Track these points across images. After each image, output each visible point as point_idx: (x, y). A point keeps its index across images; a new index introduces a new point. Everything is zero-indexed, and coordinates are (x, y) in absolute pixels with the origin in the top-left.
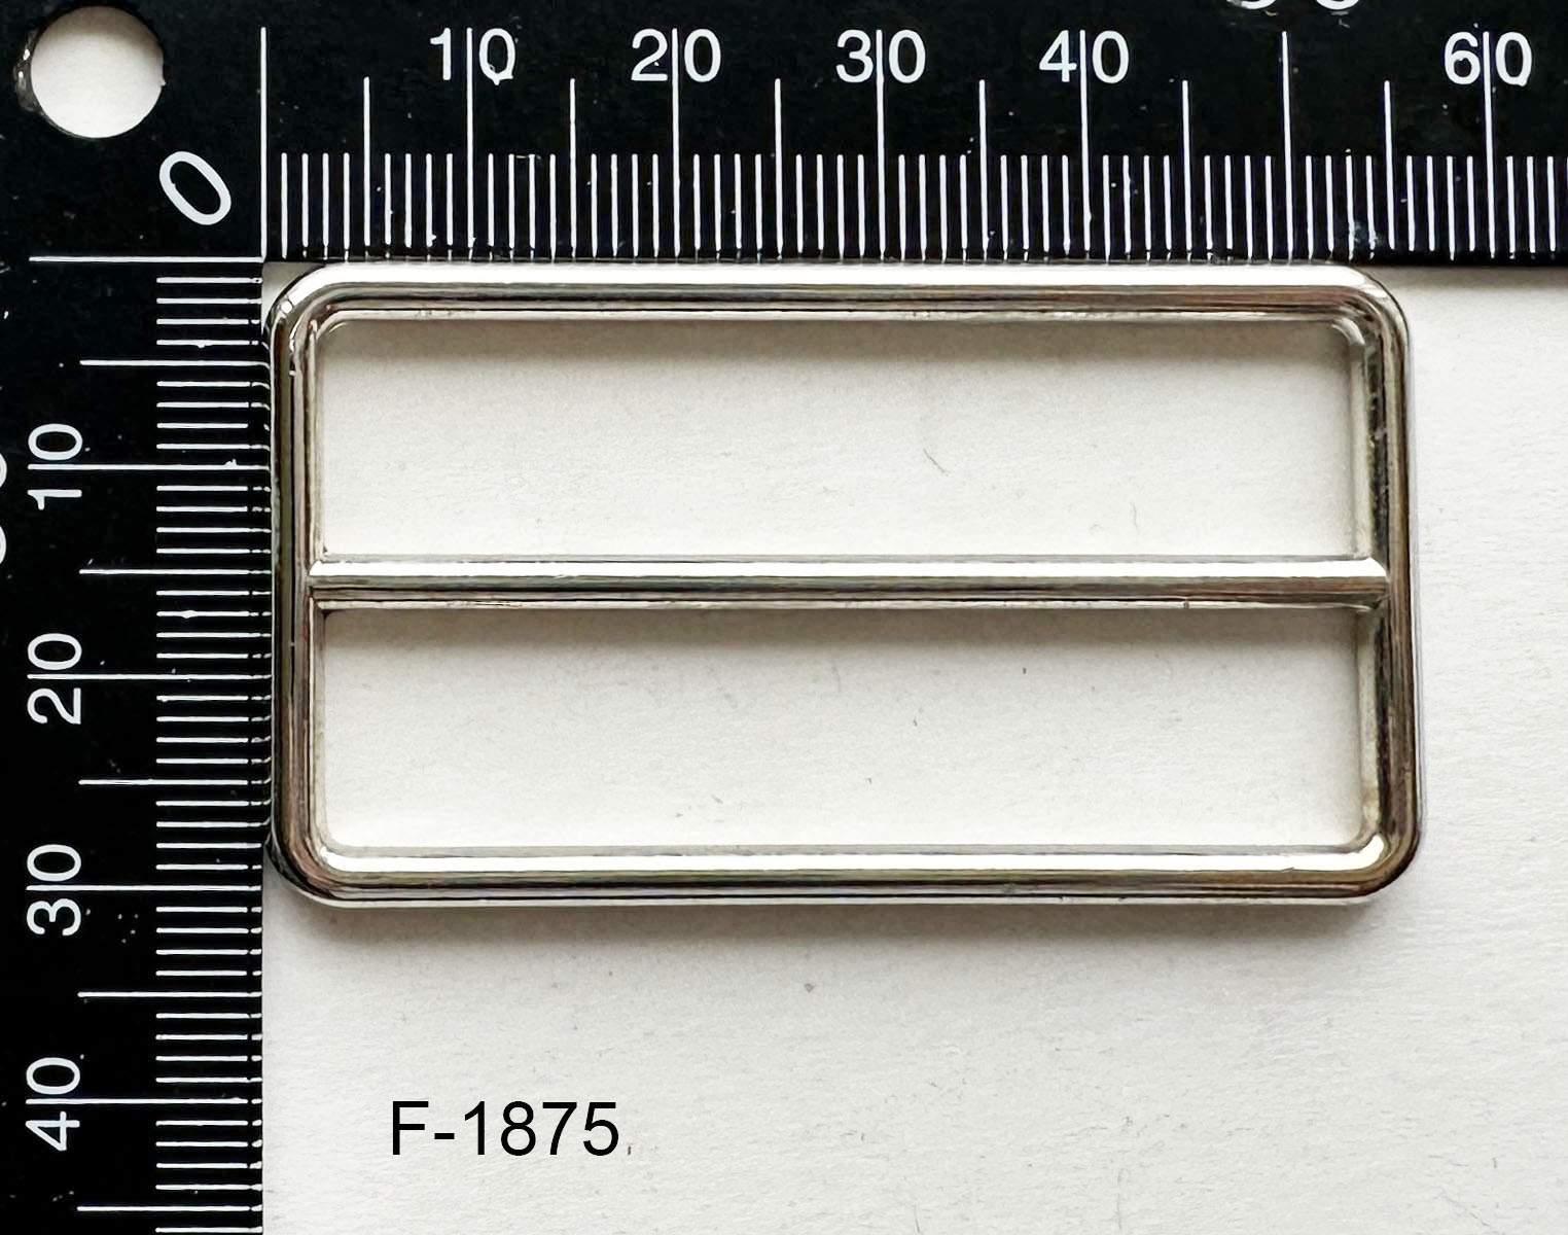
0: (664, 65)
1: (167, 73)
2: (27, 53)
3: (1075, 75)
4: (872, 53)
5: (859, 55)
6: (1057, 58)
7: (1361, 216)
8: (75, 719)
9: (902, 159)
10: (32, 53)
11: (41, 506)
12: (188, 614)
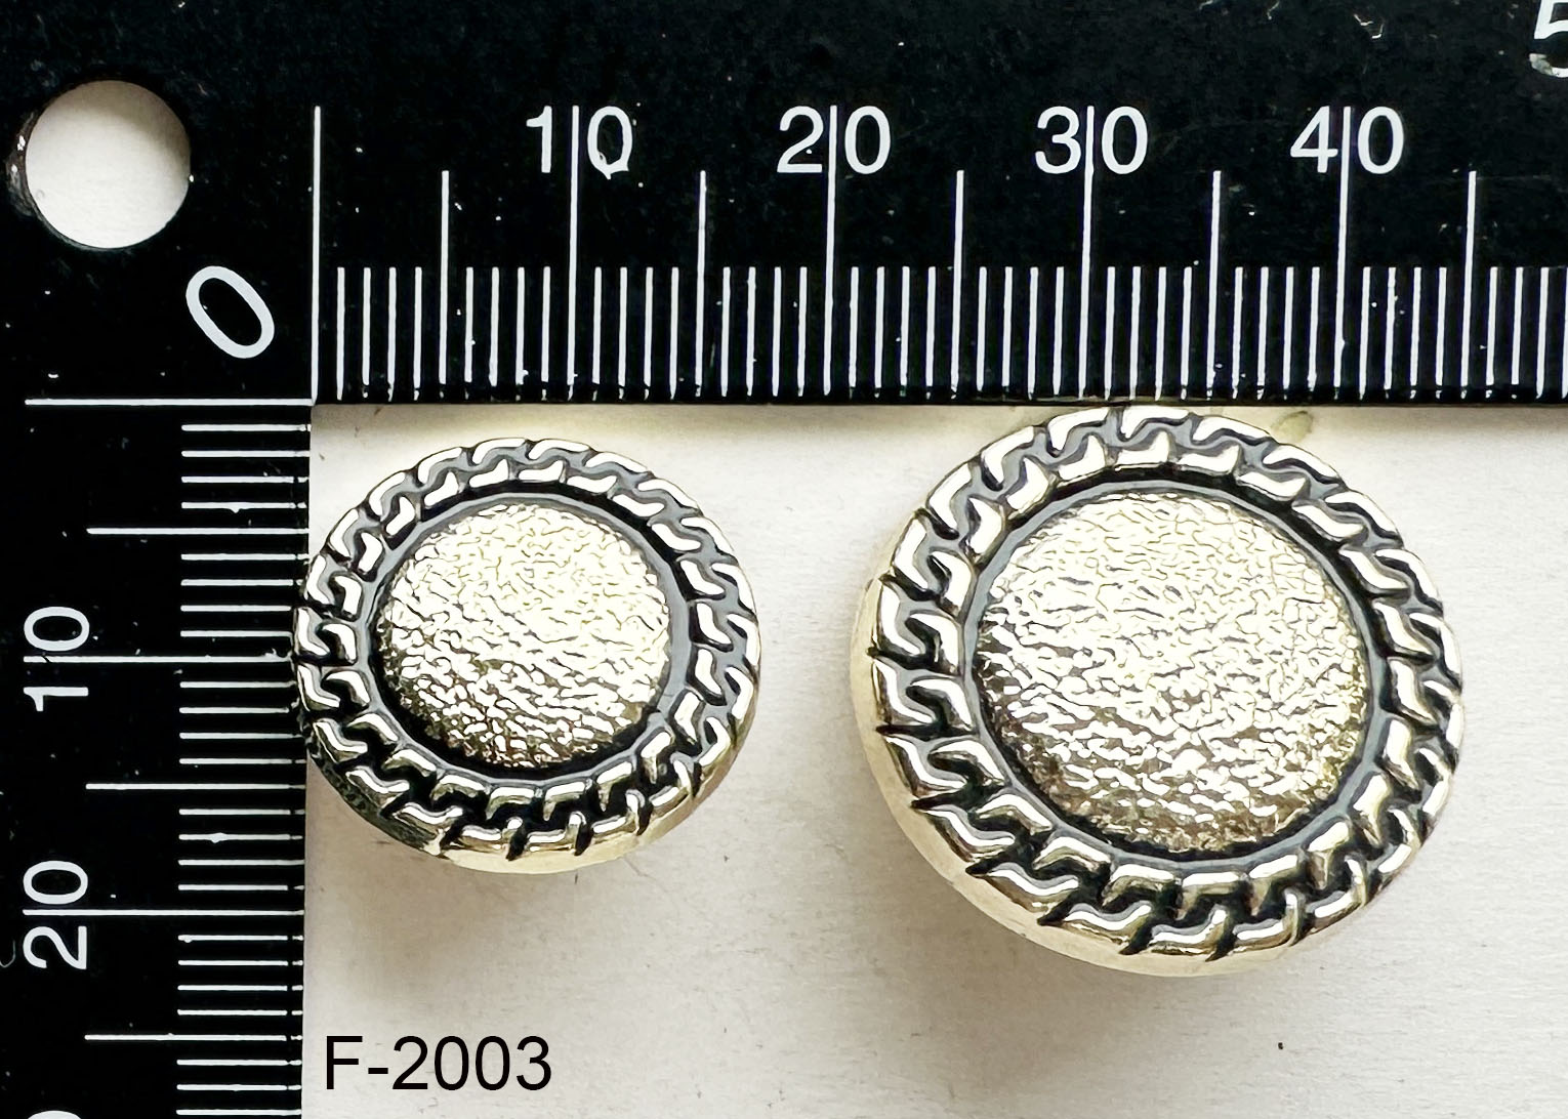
0: (819, 153)
1: (194, 168)
2: (22, 142)
3: (1335, 163)
4: (1080, 137)
5: (1064, 139)
6: (1313, 142)
8: (81, 963)
9: (1111, 271)
10: (26, 140)
11: (40, 707)
12: (217, 838)
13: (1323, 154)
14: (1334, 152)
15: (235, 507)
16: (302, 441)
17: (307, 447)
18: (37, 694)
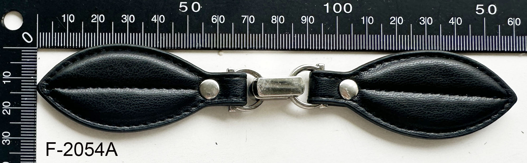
0: (96, 20)
1: (23, 21)
2: (3, 18)
3: (157, 22)
4: (127, 18)
5: (125, 18)
6: (154, 19)
7: (198, 42)
8: (9, 114)
9: (131, 34)
10: (4, 18)
11: (5, 83)
12: (26, 99)
13: (155, 20)
14: (156, 20)
15: (28, 60)
16: (36, 52)
17: (37, 53)
18: (4, 82)
